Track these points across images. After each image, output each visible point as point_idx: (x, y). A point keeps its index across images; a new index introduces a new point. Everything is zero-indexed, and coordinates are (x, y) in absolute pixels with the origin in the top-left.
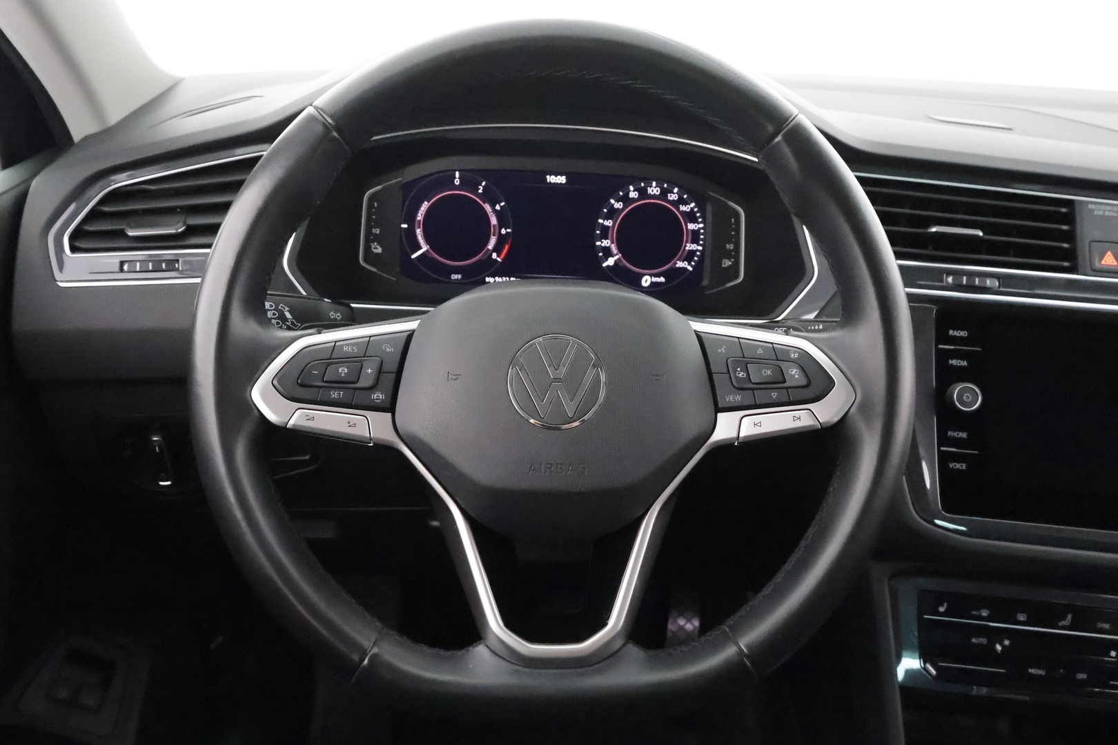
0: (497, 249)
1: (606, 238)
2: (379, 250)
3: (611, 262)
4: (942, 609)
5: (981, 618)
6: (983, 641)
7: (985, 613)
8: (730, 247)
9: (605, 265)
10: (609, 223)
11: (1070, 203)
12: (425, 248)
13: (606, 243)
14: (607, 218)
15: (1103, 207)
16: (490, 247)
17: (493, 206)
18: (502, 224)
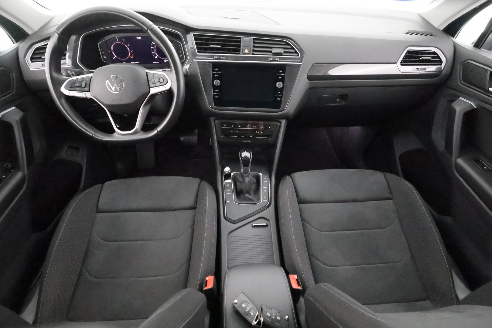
0: (131, 55)
1: (154, 51)
2: (105, 57)
3: (156, 57)
4: (225, 126)
5: (232, 127)
6: (233, 131)
7: (233, 126)
8: (180, 52)
9: (155, 58)
10: (153, 48)
11: (240, 38)
12: (116, 56)
13: (154, 53)
14: (153, 47)
15: (246, 39)
16: (130, 55)
17: (127, 45)
18: (130, 49)
